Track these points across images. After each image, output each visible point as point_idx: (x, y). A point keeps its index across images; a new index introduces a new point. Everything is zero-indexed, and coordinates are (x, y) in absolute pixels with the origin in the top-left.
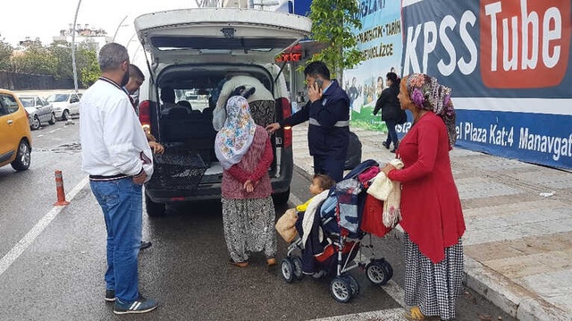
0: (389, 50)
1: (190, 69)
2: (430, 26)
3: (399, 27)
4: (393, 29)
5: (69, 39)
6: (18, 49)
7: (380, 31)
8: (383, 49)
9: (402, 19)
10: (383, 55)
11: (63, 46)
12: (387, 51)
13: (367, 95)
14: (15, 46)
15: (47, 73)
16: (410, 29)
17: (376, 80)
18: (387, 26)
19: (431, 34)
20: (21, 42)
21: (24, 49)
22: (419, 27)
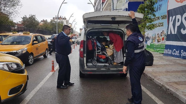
0: (162, 24)
1: (97, 30)
2: (179, 17)
3: (166, 17)
4: (163, 17)
5: (56, 20)
6: (40, 23)
7: (159, 18)
8: (159, 24)
9: (168, 14)
10: (160, 26)
11: (54, 22)
12: (161, 25)
13: (153, 39)
14: (40, 22)
15: (49, 30)
16: (171, 18)
17: (157, 35)
18: (161, 16)
19: (178, 20)
20: (42, 21)
21: (42, 23)
22: (174, 17)
